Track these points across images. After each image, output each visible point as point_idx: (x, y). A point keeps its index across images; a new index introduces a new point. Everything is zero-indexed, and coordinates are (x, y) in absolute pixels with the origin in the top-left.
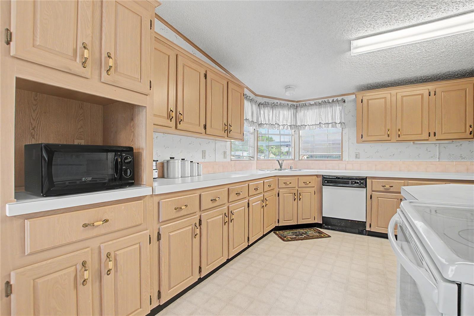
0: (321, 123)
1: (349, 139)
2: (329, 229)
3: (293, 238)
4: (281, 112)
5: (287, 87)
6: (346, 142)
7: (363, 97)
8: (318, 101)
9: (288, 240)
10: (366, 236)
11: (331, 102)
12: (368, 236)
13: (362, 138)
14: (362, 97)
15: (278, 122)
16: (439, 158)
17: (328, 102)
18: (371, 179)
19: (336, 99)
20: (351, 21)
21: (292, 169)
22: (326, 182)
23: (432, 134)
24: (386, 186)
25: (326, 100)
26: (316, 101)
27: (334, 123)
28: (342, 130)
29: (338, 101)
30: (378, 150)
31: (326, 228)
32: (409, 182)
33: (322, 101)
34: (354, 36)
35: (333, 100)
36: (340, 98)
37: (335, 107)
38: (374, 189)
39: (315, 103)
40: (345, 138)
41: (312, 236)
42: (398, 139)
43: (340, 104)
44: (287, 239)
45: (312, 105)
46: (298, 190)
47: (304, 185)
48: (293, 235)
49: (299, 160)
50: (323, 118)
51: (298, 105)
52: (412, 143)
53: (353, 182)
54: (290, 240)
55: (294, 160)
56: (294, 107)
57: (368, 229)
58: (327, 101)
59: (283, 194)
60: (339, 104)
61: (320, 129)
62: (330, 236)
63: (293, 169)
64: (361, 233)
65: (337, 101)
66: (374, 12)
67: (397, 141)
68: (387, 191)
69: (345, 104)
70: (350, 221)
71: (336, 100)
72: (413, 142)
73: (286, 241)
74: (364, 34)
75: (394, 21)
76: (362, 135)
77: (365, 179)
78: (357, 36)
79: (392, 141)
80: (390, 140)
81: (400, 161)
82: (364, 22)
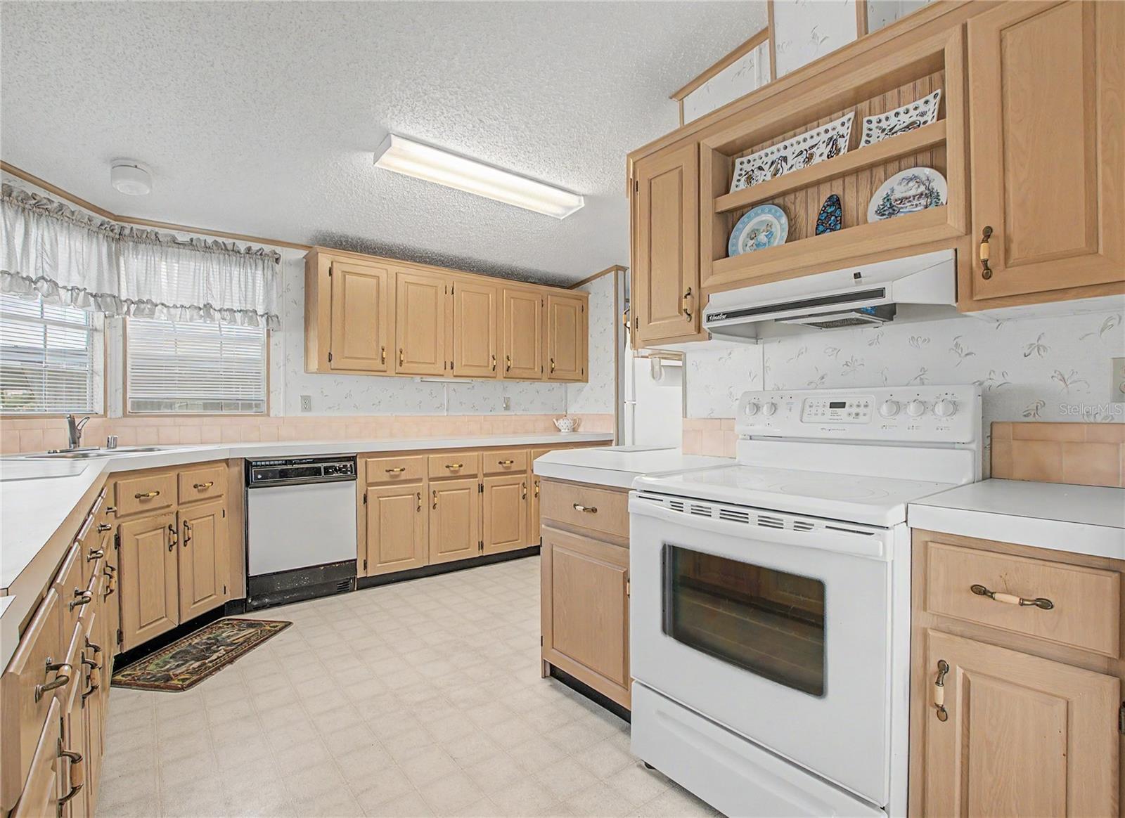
0: (211, 307)
1: (287, 359)
2: (264, 607)
3: (195, 671)
4: (62, 239)
5: (122, 165)
6: (280, 367)
7: (334, 263)
8: (203, 237)
9: (187, 682)
10: (354, 593)
11: (242, 251)
12: (359, 592)
13: (330, 361)
14: (332, 263)
15: (49, 274)
16: (447, 410)
17: (233, 250)
18: (364, 458)
19: (258, 248)
20: (421, 96)
21: (115, 447)
22: (260, 477)
23: (449, 366)
24: (395, 470)
25: (229, 242)
26: (195, 236)
27: (251, 312)
28: (268, 335)
29: (261, 254)
30: (350, 391)
31: (257, 609)
32: (431, 456)
33: (216, 242)
34: (402, 129)
35: (249, 249)
36: (267, 248)
37: (253, 267)
38: (369, 481)
39: (192, 240)
40: (277, 357)
41: (245, 641)
42: (399, 369)
43: (266, 261)
44: (184, 680)
45: (181, 246)
46: (177, 513)
47: (195, 495)
48: (187, 661)
49: (125, 415)
50: (216, 291)
51: (127, 232)
52: (418, 379)
53: (331, 467)
54: (195, 678)
55: (105, 415)
56: (111, 234)
57: (361, 574)
58: (230, 247)
59: (135, 535)
60: (264, 262)
61: (205, 322)
62: (290, 623)
63: (118, 449)
64: (344, 589)
65: (259, 253)
66: (465, 107)
67: (397, 373)
68: (395, 481)
69: (278, 267)
70: (322, 568)
71: (258, 251)
72: (422, 378)
73: (182, 689)
74: (419, 136)
75: (475, 142)
76: (330, 354)
77: (353, 459)
78: (405, 132)
79: (388, 372)
80: (385, 371)
81: (390, 415)
82: (438, 113)
